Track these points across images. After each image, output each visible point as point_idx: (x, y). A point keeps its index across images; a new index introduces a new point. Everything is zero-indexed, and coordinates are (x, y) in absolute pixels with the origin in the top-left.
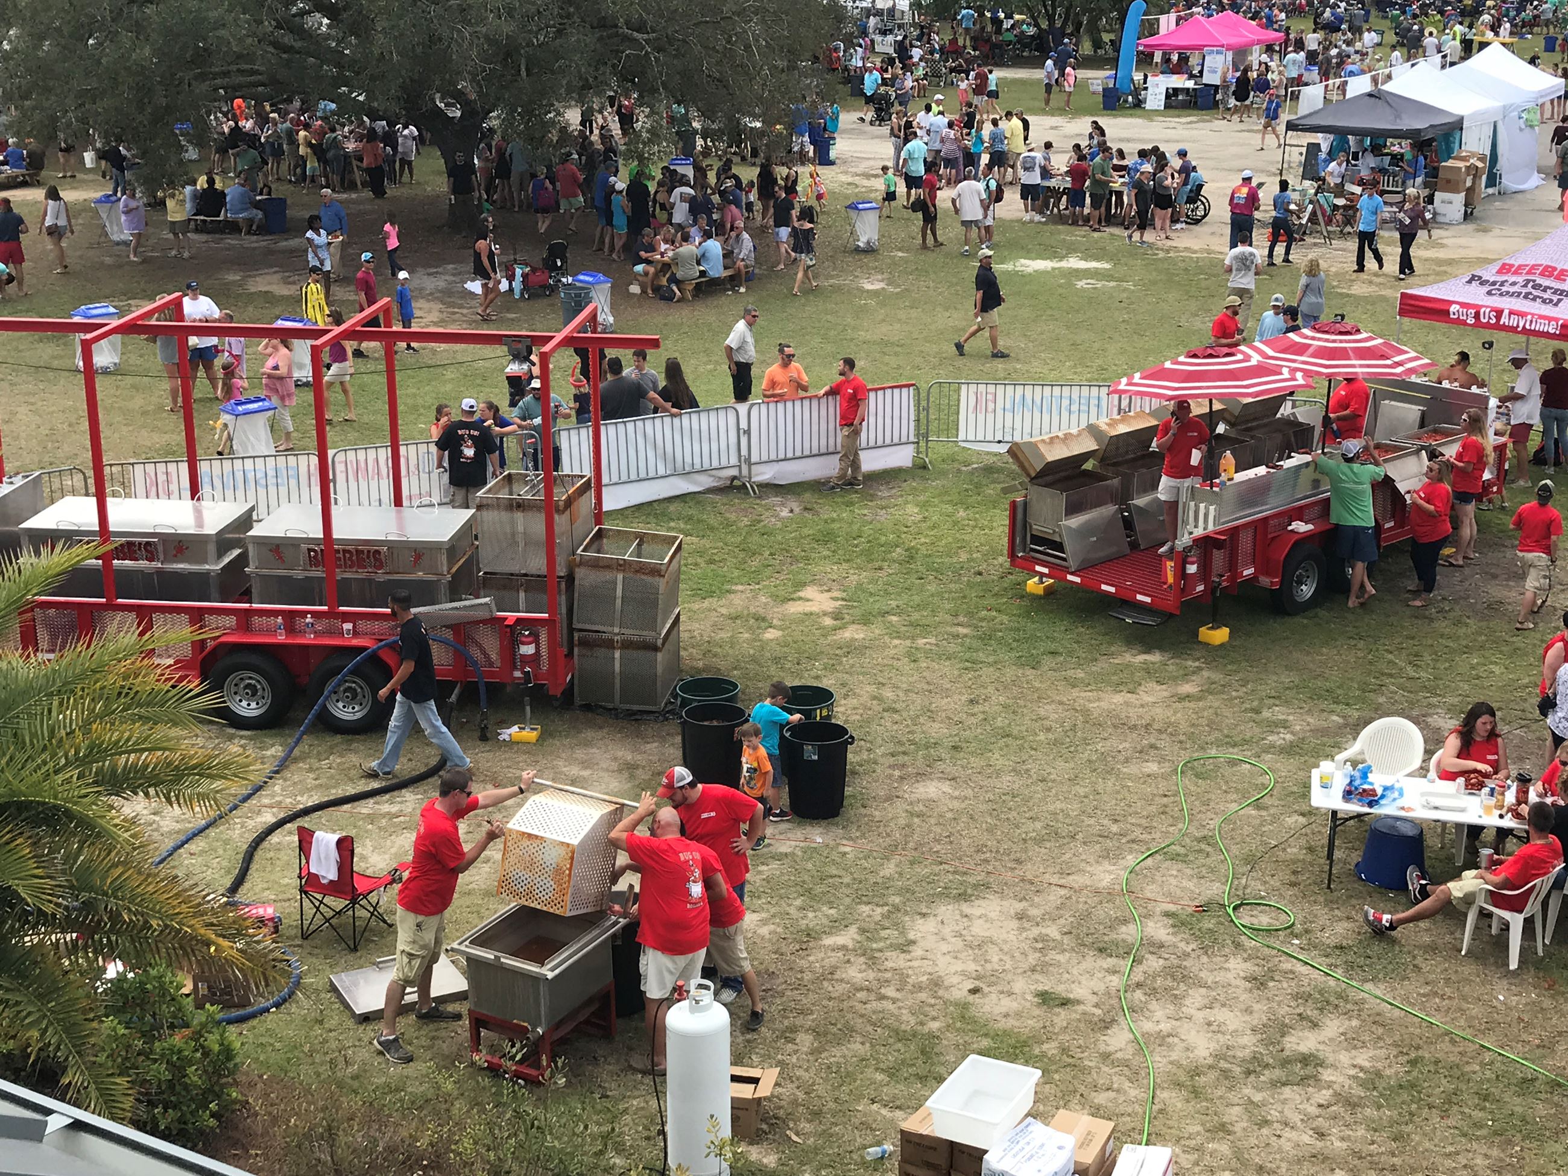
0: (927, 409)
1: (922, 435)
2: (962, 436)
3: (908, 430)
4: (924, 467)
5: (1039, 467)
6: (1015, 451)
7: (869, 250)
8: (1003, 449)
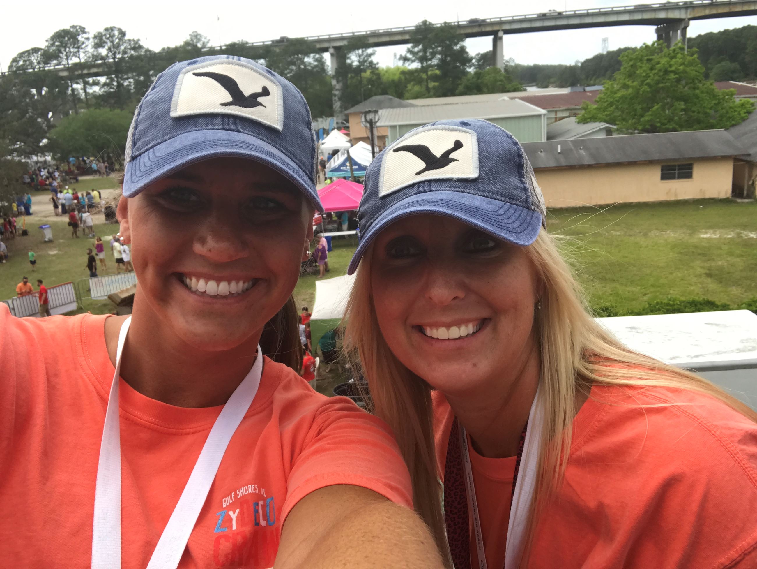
0: (79, 290)
1: (79, 297)
2: (93, 296)
3: (73, 297)
4: (81, 309)
5: (119, 300)
6: (110, 297)
7: (50, 241)
8: (106, 297)
